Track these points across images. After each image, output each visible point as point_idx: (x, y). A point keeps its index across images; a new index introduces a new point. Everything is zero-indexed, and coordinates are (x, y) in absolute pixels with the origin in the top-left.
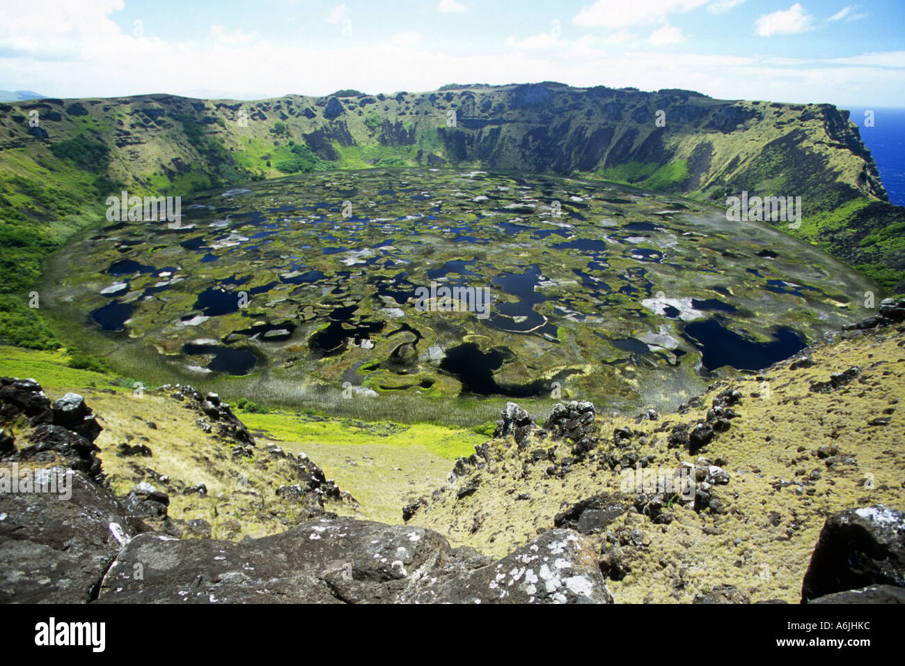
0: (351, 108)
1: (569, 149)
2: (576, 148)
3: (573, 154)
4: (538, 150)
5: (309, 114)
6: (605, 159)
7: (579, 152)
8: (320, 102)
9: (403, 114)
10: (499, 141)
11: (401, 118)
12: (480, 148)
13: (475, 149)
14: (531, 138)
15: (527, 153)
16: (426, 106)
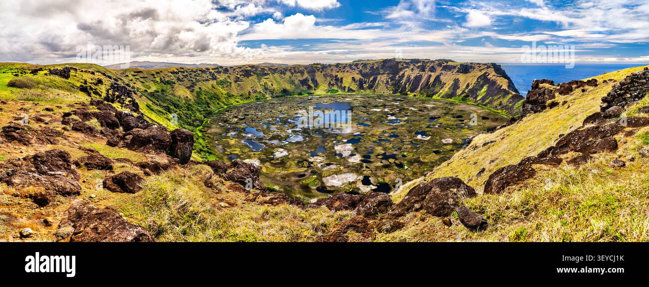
0: (318, 70)
1: (405, 84)
2: (408, 84)
3: (407, 86)
4: (393, 84)
5: (302, 73)
6: (420, 87)
7: (409, 85)
8: (306, 67)
9: (338, 72)
10: (377, 82)
11: (337, 74)
12: (369, 85)
13: (367, 85)
14: (390, 80)
15: (388, 86)
16: (348, 69)
